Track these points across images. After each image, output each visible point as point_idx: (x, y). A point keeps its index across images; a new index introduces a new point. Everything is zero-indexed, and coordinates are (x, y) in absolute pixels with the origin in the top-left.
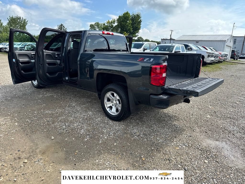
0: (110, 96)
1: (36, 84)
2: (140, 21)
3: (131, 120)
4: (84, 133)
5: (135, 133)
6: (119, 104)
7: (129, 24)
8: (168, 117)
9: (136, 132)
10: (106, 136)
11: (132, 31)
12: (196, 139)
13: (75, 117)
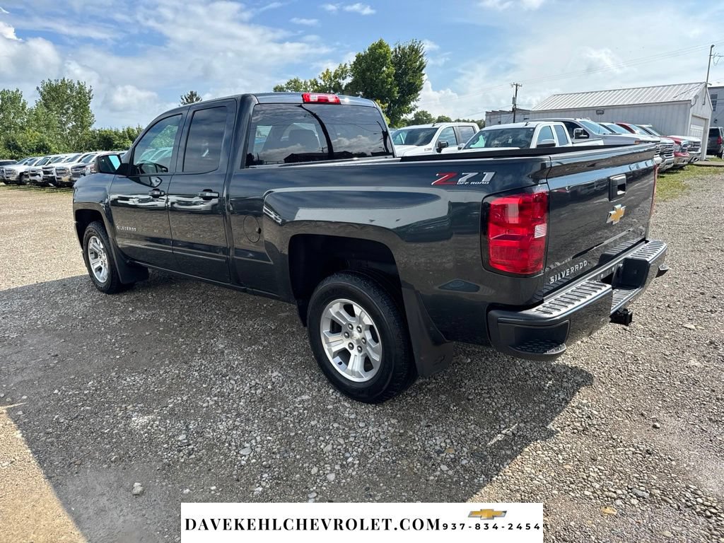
0: (338, 313)
1: (102, 281)
2: (421, 67)
3: (420, 397)
4: (254, 461)
5: (439, 452)
6: (373, 345)
7: (388, 76)
8: (550, 376)
9: (443, 444)
10: (331, 471)
11: (397, 96)
12: (674, 463)
13: (221, 394)
